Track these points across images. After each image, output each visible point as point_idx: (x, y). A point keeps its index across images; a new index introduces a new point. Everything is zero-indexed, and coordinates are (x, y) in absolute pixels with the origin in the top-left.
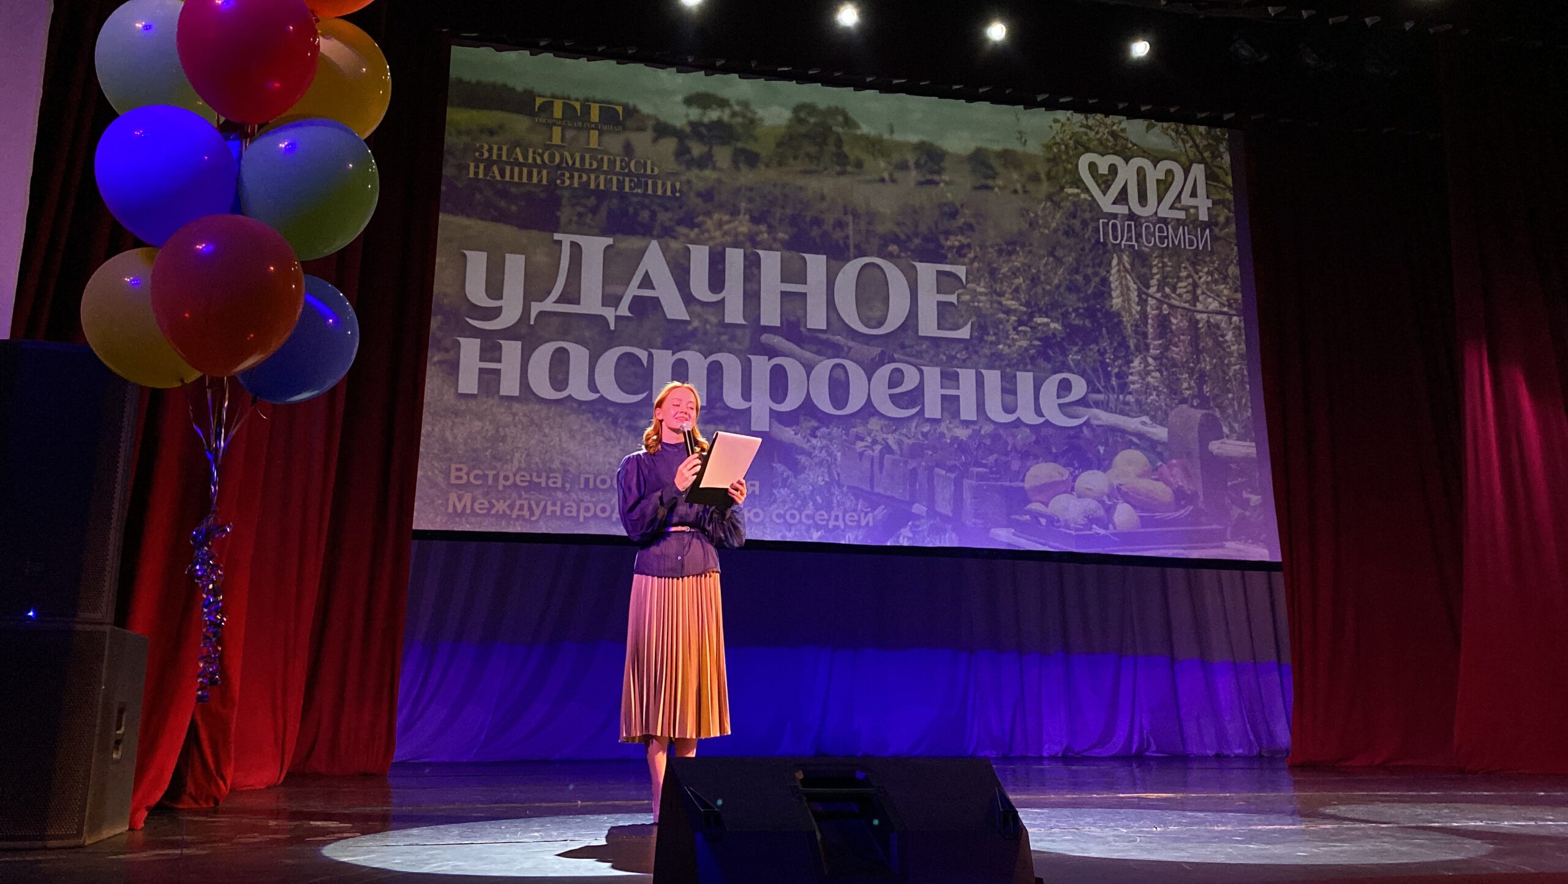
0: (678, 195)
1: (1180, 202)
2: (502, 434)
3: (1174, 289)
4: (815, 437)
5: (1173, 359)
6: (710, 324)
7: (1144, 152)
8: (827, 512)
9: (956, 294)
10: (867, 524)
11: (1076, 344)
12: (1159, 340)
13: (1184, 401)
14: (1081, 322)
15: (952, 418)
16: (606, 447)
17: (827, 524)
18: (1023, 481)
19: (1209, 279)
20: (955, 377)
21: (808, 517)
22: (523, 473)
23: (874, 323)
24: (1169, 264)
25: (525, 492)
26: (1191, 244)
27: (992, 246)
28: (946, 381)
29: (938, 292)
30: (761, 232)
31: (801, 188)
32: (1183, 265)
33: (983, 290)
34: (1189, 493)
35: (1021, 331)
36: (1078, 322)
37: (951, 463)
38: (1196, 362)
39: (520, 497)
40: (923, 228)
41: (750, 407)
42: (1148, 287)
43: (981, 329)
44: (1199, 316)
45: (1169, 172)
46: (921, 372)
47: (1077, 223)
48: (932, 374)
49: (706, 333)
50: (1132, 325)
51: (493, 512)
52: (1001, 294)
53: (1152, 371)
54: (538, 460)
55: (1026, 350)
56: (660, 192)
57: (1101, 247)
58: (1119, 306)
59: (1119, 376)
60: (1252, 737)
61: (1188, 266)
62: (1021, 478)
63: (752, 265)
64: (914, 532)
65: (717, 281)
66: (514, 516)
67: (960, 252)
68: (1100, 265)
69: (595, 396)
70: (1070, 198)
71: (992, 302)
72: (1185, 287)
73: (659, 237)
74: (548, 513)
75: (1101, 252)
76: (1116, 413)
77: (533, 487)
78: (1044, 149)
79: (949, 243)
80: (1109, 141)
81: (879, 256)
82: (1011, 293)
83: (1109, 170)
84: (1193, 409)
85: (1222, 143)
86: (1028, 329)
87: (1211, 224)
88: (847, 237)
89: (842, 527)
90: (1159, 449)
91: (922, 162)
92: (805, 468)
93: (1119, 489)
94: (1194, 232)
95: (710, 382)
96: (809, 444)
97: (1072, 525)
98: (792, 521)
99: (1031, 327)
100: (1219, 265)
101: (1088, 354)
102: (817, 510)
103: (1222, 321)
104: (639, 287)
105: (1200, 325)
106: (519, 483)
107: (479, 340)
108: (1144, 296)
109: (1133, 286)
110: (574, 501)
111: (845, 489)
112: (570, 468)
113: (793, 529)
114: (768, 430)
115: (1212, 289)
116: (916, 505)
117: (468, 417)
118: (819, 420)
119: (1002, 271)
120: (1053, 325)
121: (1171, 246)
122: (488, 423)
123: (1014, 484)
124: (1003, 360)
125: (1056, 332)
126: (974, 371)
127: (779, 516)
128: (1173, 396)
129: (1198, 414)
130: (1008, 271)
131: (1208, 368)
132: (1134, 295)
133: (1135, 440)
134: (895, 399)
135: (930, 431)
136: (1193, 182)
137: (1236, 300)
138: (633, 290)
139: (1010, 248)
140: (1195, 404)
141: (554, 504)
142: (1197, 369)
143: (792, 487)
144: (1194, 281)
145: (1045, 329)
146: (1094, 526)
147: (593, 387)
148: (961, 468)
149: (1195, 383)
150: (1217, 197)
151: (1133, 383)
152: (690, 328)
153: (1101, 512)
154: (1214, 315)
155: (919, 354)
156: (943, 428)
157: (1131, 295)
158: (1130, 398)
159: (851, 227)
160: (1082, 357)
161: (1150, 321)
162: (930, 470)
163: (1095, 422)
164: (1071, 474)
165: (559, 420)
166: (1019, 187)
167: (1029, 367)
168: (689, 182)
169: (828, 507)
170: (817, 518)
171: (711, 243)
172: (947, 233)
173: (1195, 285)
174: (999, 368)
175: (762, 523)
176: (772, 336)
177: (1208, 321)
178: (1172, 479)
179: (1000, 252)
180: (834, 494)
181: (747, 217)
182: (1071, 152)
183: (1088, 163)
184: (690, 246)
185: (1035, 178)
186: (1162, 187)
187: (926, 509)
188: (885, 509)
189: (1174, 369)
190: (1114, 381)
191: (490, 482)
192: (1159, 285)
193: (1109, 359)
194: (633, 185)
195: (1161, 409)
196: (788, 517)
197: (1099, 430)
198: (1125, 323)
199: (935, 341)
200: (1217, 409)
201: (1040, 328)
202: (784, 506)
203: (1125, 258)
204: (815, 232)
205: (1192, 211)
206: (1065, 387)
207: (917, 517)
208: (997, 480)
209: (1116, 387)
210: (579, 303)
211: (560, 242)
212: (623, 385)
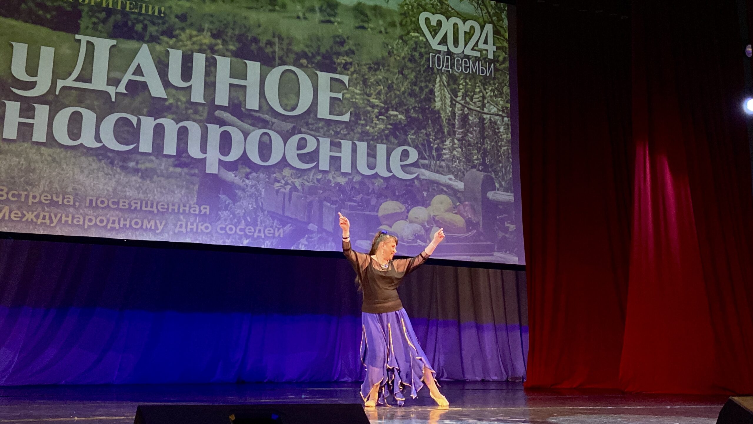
0: (162, 15)
1: (478, 46)
2: (33, 168)
3: (472, 99)
4: (248, 179)
5: (469, 141)
6: (181, 101)
7: (458, 14)
8: (253, 227)
9: (342, 93)
10: (279, 235)
11: (413, 129)
12: (461, 129)
13: (474, 167)
14: (417, 116)
15: (336, 171)
16: (105, 179)
17: (253, 235)
18: (377, 211)
19: (492, 94)
20: (339, 145)
21: (241, 230)
22: (46, 194)
23: (289, 108)
24: (470, 83)
25: (47, 207)
26: (483, 73)
27: (365, 65)
28: (333, 147)
29: (331, 91)
30: (217, 44)
31: (245, 18)
32: (478, 85)
33: (358, 92)
34: (475, 222)
35: (382, 119)
36: (414, 115)
37: (335, 199)
38: (482, 143)
39: (43, 210)
40: (323, 50)
41: (205, 158)
42: (457, 97)
43: (356, 116)
44: (485, 116)
45: (472, 27)
46: (318, 140)
47: (417, 54)
48: (325, 143)
49: (177, 107)
50: (446, 119)
51: (24, 219)
52: (369, 95)
53: (457, 148)
54: (57, 186)
55: (383, 130)
56: (150, 12)
57: (430, 70)
58: (439, 107)
59: (437, 150)
60: (503, 370)
61: (480, 85)
62: (376, 210)
63: (211, 65)
64: (308, 242)
65: (187, 74)
66: (39, 223)
67: (346, 67)
68: (429, 81)
69: (100, 145)
70: (413, 39)
71: (363, 100)
72: (478, 98)
73: (147, 42)
74: (63, 222)
75: (430, 73)
76: (434, 172)
77: (53, 204)
78: (399, 7)
79: (339, 61)
80: (438, 6)
81: (294, 66)
82: (376, 95)
83: (437, 24)
84: (479, 172)
85: (504, 13)
86: (386, 118)
87: (495, 60)
88: (274, 52)
89: (263, 237)
90: (459, 195)
91: (324, 8)
92: (241, 198)
93: (434, 219)
94: (484, 65)
95: (179, 140)
96: (244, 183)
97: (405, 240)
98: (229, 232)
99: (387, 117)
100: (498, 86)
101: (420, 135)
102: (247, 225)
103: (498, 119)
104: (133, 74)
105: (485, 122)
106: (43, 201)
107: (19, 103)
108: (454, 102)
109: (448, 96)
110: (81, 214)
111: (266, 213)
112: (80, 192)
113: (231, 237)
114: (217, 173)
115: (494, 100)
116: (311, 224)
117: (9, 155)
118: (250, 167)
119: (371, 81)
120: (400, 116)
121: (471, 73)
122: (23, 160)
123: (372, 213)
124: (369, 136)
125: (402, 122)
126: (350, 142)
127: (222, 229)
128: (468, 164)
129: (481, 175)
130: (374, 81)
131: (489, 147)
132: (448, 101)
133: (445, 189)
134: (301, 157)
135: (321, 178)
136: (485, 35)
137: (507, 108)
138: (129, 76)
139: (376, 67)
140: (480, 169)
141: (67, 216)
142: (483, 148)
143: (231, 210)
144: (483, 95)
145: (395, 118)
146: (418, 241)
147: (98, 138)
148: (340, 202)
149: (481, 156)
150: (498, 45)
151: (445, 155)
152: (167, 103)
153: (423, 232)
154: (494, 116)
155: (317, 130)
156: (330, 177)
157: (447, 101)
158: (443, 164)
159: (277, 45)
160: (416, 137)
161: (457, 118)
162: (321, 202)
163: (422, 177)
164: (406, 208)
165: (73, 160)
166: (383, 29)
167: (385, 141)
168: (170, 7)
169: (254, 223)
170: (247, 231)
171: (184, 48)
172: (338, 54)
173: (484, 97)
174: (367, 141)
175: (210, 233)
176: (222, 112)
177: (490, 119)
178: (465, 214)
179: (370, 68)
180: (259, 216)
181: (209, 34)
182: (415, 10)
183: (424, 18)
184: (168, 49)
185: (393, 24)
186: (468, 36)
187: (316, 227)
188: (290, 226)
189: (469, 147)
190: (434, 153)
191: (23, 200)
192: (463, 96)
193: (432, 139)
194: (132, 6)
195: (461, 171)
196: (227, 229)
197: (425, 182)
198: (442, 118)
199: (328, 122)
200: (493, 173)
201: (392, 117)
202: (225, 222)
203: (444, 78)
204: (254, 47)
205: (484, 52)
206: (405, 154)
207: (312, 232)
208: (363, 210)
209: (435, 158)
210: (91, 83)
211: (79, 41)
212: (119, 137)
